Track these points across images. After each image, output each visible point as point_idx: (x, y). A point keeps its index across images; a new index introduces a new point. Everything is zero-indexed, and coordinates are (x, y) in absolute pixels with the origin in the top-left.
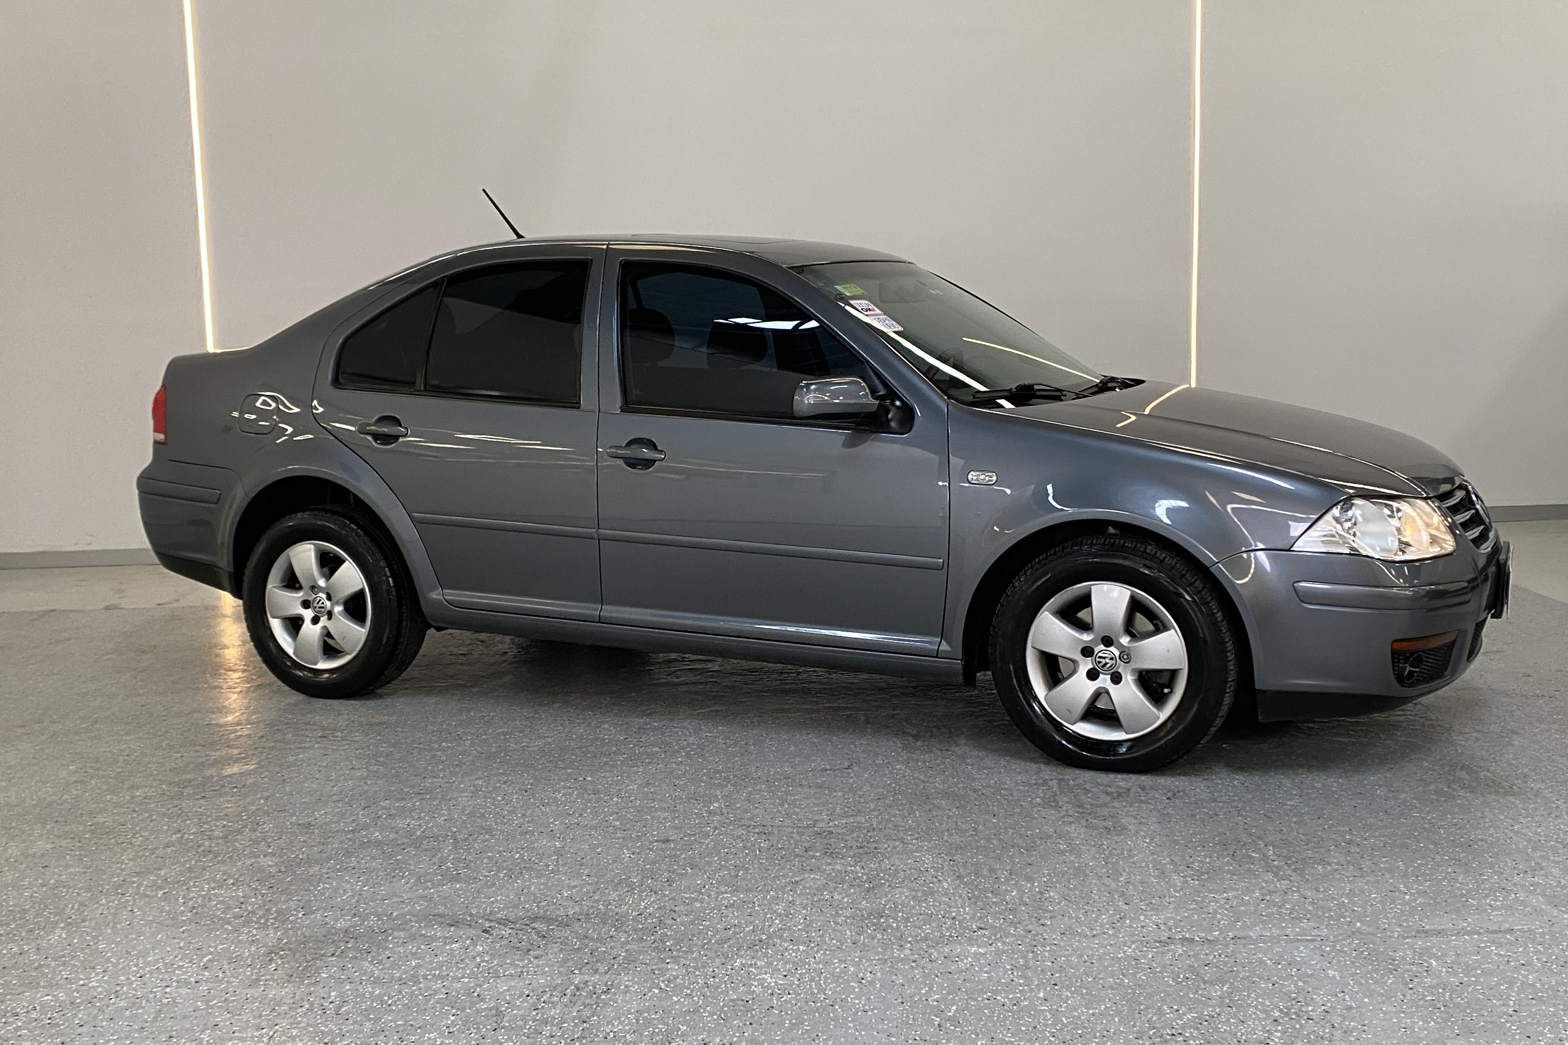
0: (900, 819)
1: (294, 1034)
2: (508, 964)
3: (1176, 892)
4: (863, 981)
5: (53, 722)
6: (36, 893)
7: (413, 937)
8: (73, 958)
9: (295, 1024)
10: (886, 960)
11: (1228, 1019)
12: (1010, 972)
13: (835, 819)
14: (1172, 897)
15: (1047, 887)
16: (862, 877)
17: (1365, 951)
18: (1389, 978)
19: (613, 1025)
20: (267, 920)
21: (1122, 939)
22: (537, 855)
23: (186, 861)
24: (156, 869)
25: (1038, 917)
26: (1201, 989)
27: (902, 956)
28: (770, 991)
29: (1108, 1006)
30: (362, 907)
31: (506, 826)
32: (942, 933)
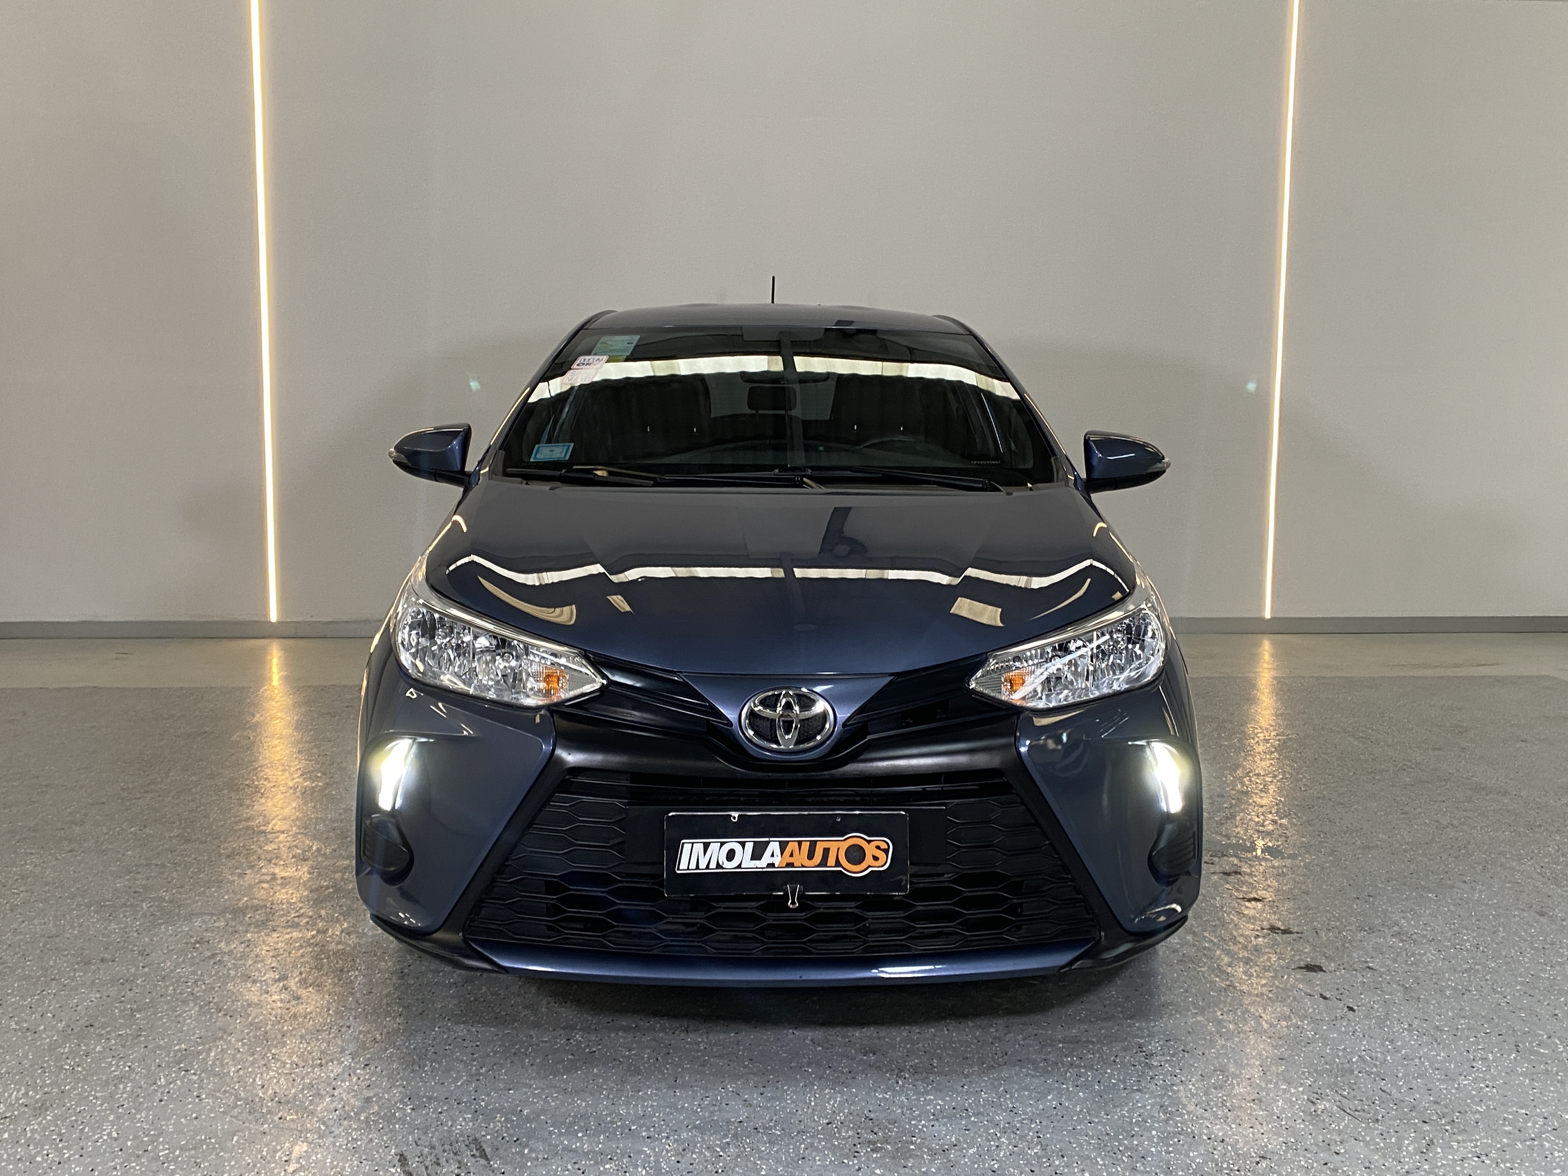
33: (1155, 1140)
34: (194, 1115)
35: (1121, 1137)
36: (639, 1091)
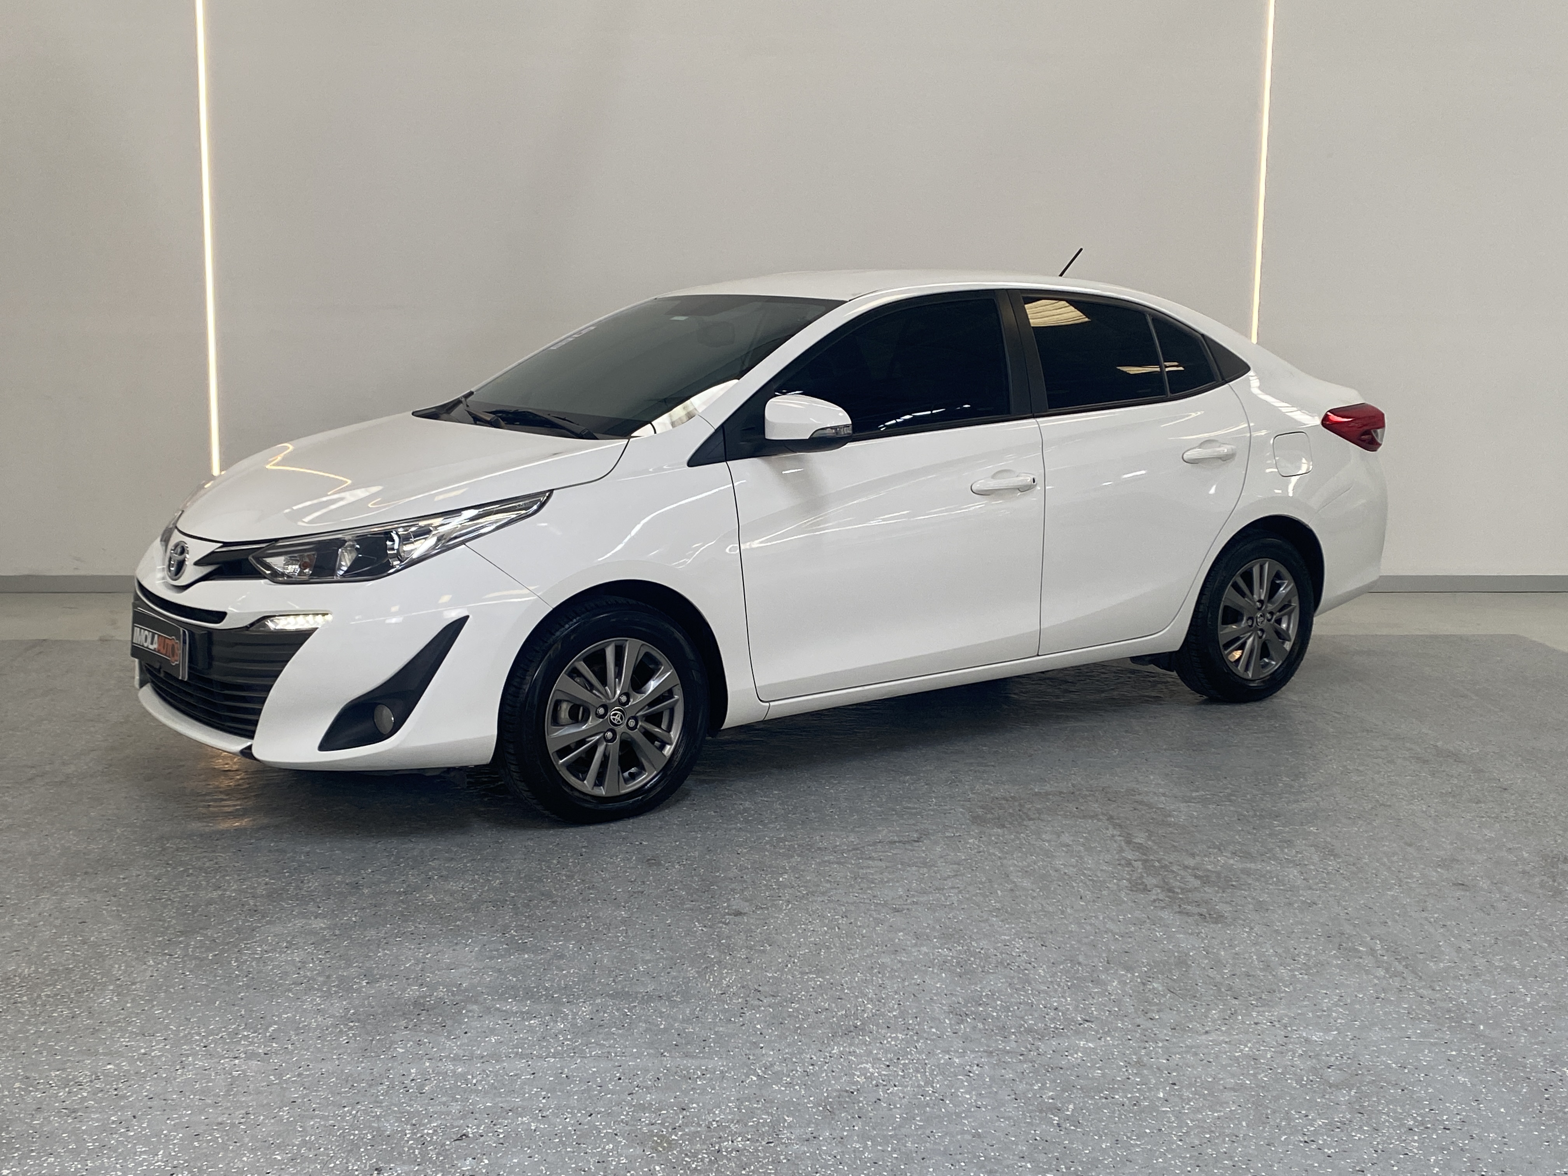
0: (982, 899)
1: (378, 1113)
2: (593, 1043)
3: (1285, 987)
4: (971, 1075)
5: (64, 764)
6: (78, 951)
7: (488, 1010)
8: (129, 1023)
9: (378, 1103)
10: (991, 1052)
11: (1361, 1127)
12: (1124, 1070)
13: (913, 896)
14: (1282, 993)
15: (1150, 977)
16: (952, 960)
17: (1492, 1056)
18: (1523, 1087)
19: (714, 1113)
20: (329, 989)
21: (1236, 1037)
22: (604, 925)
23: (233, 920)
24: (201, 929)
25: (1145, 1011)
26: (1329, 1093)
27: (1008, 1048)
28: (874, 1082)
29: (1233, 1109)
30: (428, 977)
31: (566, 892)
32: (1046, 1025)
33: (998, 1008)
34: (181, 987)
35: (969, 1005)
36: (563, 970)
